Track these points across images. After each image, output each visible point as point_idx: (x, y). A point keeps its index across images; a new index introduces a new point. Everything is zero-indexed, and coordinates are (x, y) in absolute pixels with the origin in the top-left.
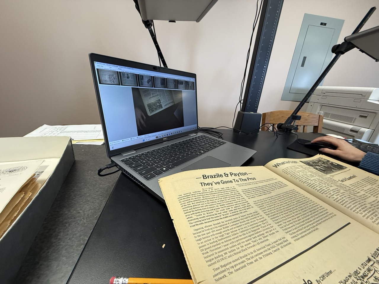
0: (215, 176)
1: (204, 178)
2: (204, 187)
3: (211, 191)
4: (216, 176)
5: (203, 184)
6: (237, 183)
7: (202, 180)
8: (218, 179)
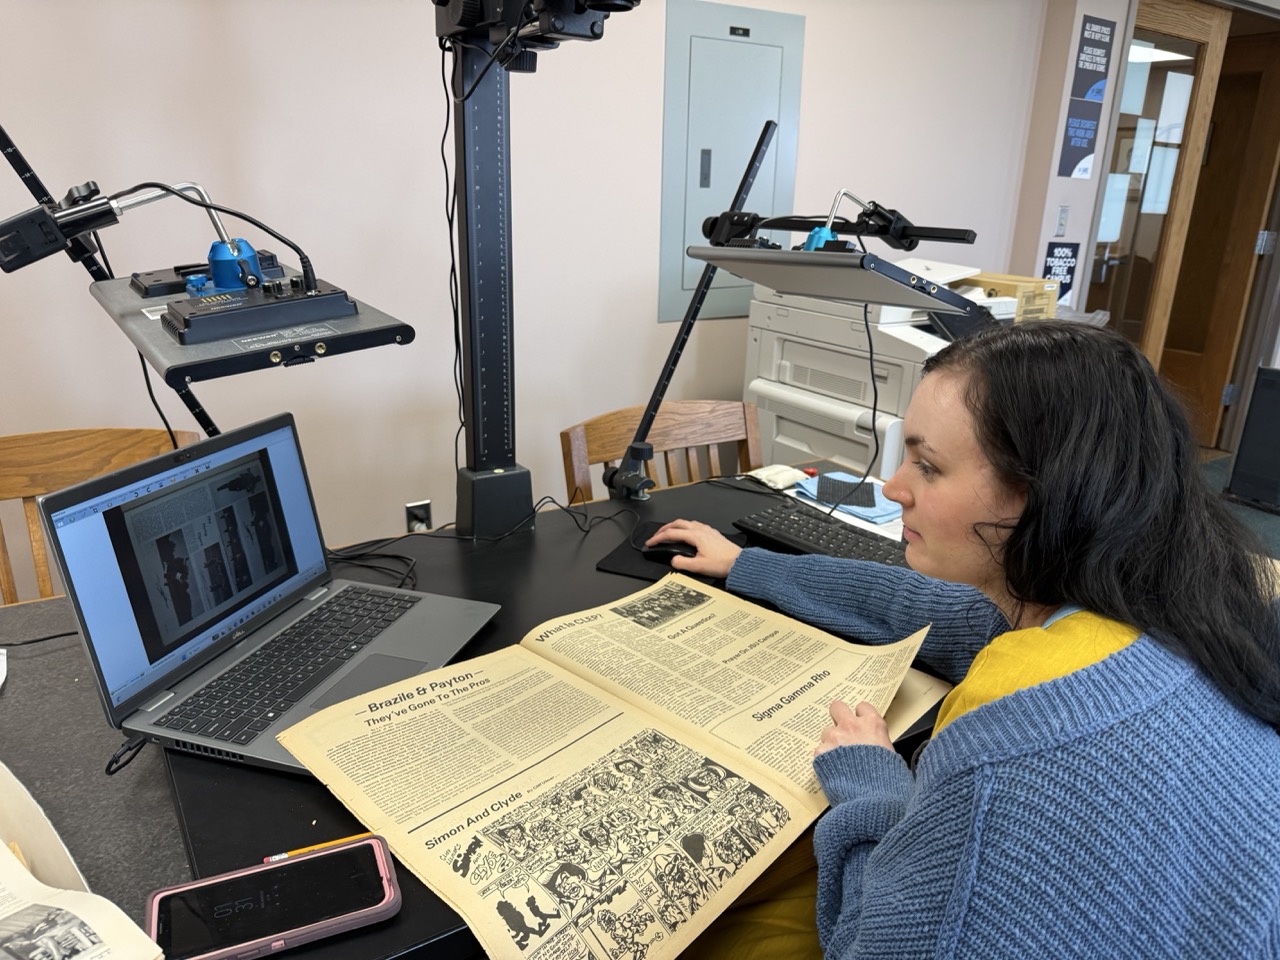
0: (396, 699)
1: (372, 711)
2: (373, 726)
3: (388, 729)
4: (399, 700)
5: (371, 722)
6: (444, 700)
7: (369, 715)
8: (404, 705)
